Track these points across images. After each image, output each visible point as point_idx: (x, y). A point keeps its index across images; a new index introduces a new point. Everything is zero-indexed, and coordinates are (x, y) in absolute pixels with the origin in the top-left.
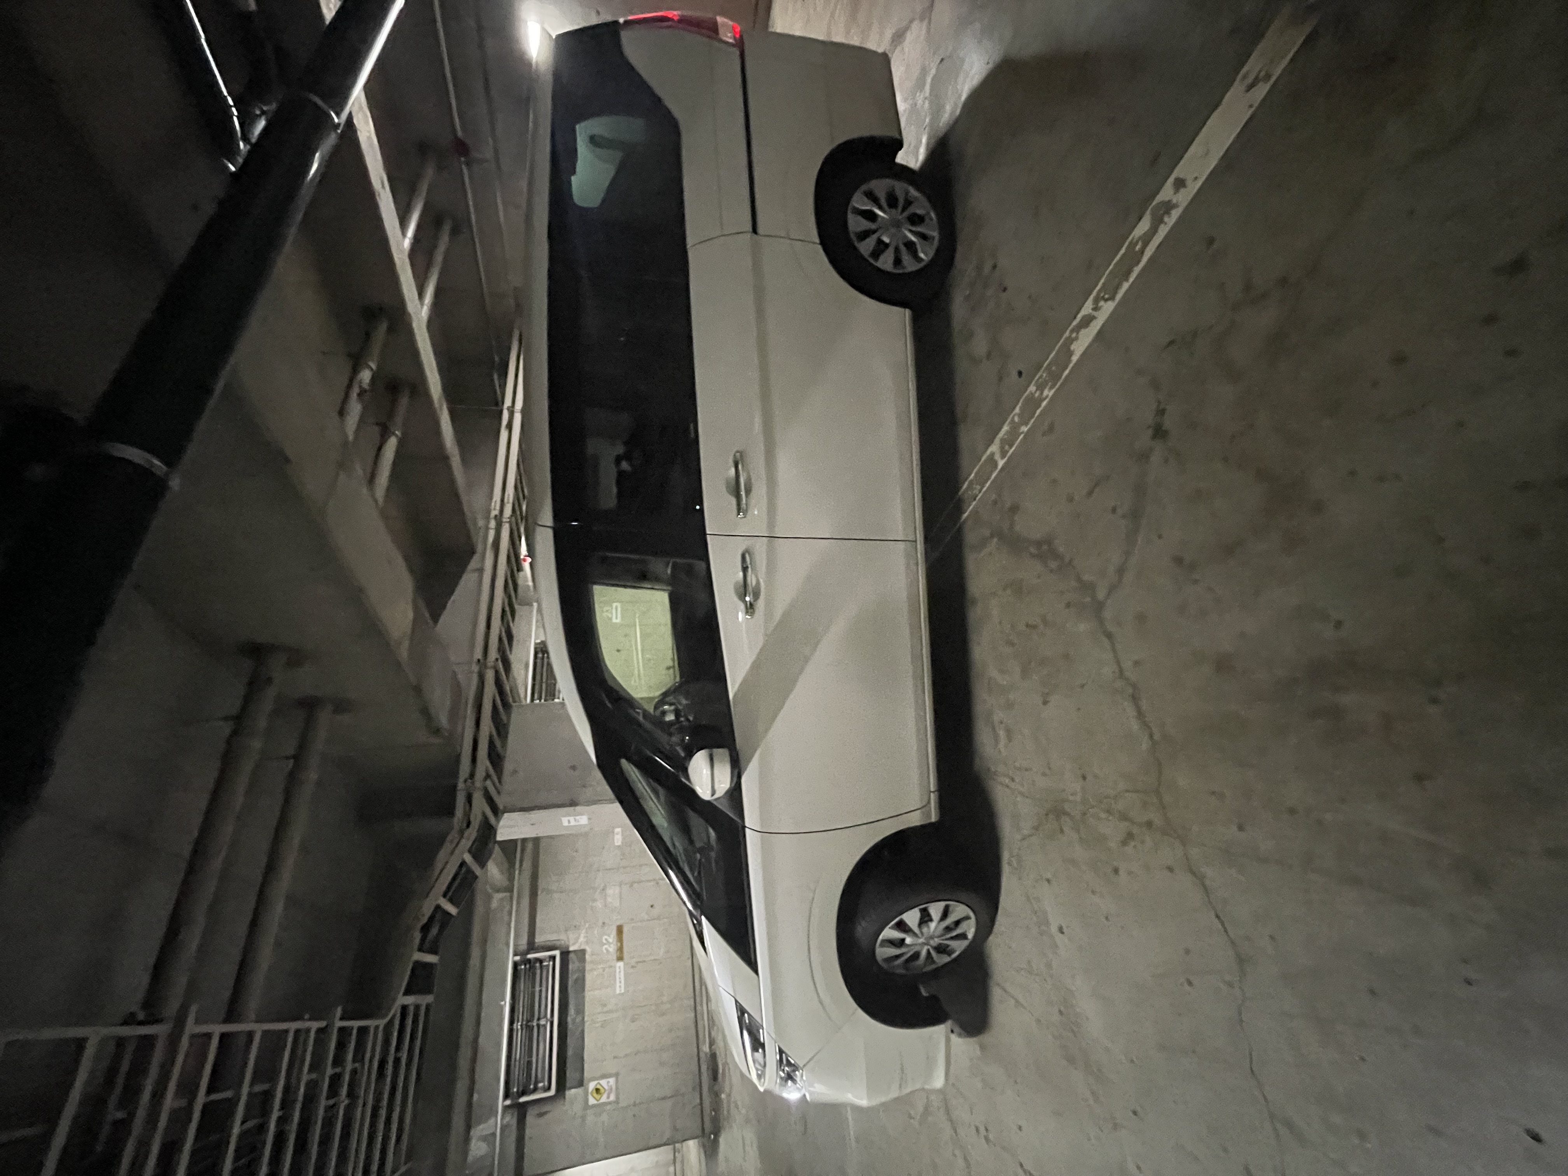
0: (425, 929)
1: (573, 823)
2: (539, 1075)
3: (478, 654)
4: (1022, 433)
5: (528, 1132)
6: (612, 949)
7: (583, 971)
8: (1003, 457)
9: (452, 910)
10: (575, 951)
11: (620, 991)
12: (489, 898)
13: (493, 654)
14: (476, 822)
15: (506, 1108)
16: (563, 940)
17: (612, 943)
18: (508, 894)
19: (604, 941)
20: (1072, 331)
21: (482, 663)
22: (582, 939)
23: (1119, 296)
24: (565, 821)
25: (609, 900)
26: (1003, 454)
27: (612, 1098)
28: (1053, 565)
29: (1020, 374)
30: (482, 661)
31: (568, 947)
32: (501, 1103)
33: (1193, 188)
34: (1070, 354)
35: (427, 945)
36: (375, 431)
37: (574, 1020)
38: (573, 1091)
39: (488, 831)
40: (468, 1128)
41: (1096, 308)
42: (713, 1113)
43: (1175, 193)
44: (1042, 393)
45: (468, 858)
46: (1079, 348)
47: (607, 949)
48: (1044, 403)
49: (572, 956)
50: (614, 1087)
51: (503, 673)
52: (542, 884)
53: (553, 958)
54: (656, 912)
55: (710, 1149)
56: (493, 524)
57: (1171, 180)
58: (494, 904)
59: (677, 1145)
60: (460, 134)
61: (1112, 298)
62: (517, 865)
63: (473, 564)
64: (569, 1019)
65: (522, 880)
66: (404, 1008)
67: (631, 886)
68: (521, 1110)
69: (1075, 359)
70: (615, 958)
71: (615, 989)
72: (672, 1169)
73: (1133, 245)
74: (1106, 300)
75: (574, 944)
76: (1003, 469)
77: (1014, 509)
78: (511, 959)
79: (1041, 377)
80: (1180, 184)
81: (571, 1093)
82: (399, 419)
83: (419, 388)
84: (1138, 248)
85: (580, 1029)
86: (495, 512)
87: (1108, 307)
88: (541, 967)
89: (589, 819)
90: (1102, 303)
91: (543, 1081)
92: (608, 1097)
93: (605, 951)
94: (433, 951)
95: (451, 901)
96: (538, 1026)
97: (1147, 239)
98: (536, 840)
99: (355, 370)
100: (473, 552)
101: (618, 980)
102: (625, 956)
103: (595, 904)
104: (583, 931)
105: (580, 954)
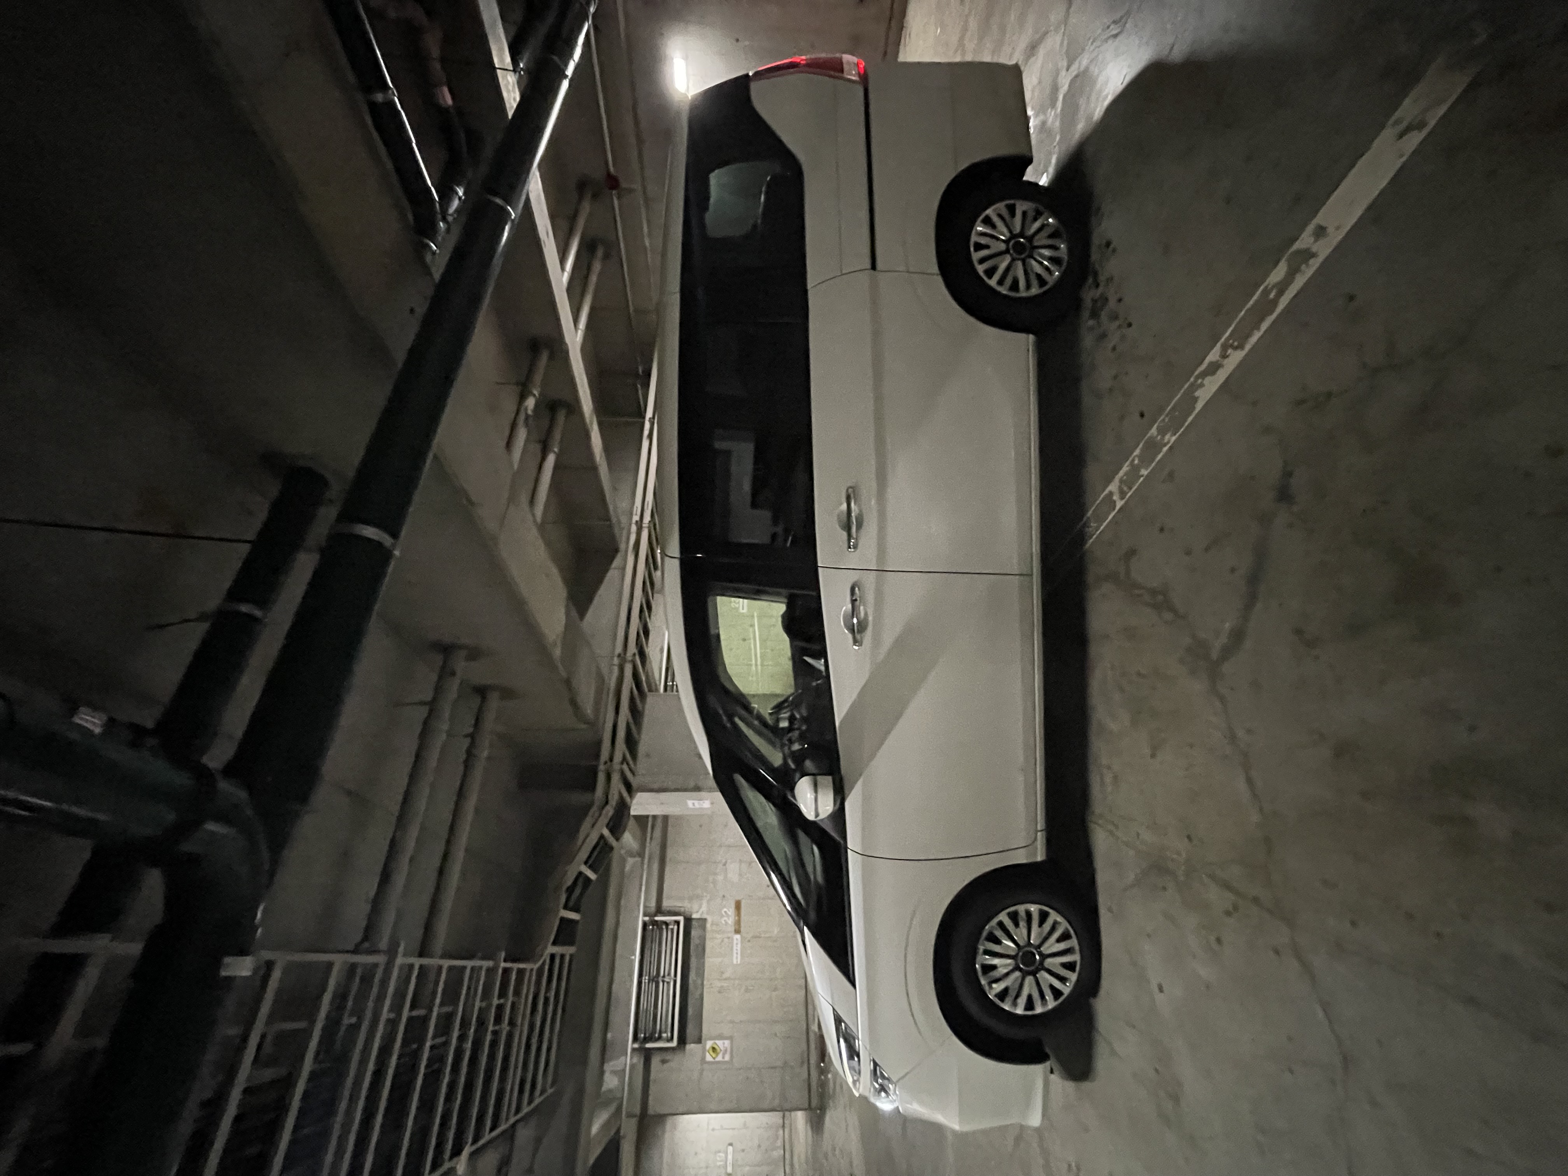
0: (570, 890)
1: (697, 806)
2: (663, 1027)
3: (619, 649)
4: (1142, 476)
5: (653, 1076)
6: (731, 921)
7: (703, 939)
8: (1122, 498)
9: (592, 876)
10: (697, 919)
11: (737, 962)
12: (623, 861)
13: (632, 648)
14: (614, 800)
15: (634, 1050)
16: (687, 907)
17: (730, 916)
18: (638, 859)
19: (724, 913)
20: (1197, 378)
21: (622, 657)
22: (704, 908)
23: (1248, 347)
24: (690, 803)
25: (729, 875)
26: (1122, 494)
27: (727, 1058)
28: (1168, 616)
29: (1142, 415)
30: (622, 655)
31: (691, 916)
32: (630, 1045)
33: (1335, 237)
34: (1196, 399)
35: (571, 904)
36: (536, 448)
37: (694, 981)
38: (693, 1045)
39: (623, 808)
40: (603, 1061)
41: (1224, 356)
42: (820, 1090)
43: (1316, 241)
44: (1163, 438)
45: (606, 832)
46: (1204, 395)
47: (725, 921)
48: (1165, 449)
49: (694, 923)
50: (729, 1050)
51: (640, 666)
52: (670, 853)
53: (678, 923)
55: (817, 1123)
56: (634, 528)
57: (1311, 228)
58: (628, 868)
59: (787, 1113)
60: (612, 169)
61: (1241, 347)
62: (649, 835)
63: (617, 562)
64: (691, 981)
65: (652, 847)
66: (553, 957)
67: (749, 864)
68: (647, 1055)
69: (1199, 406)
70: (733, 929)
71: (733, 959)
72: (781, 1132)
73: (1266, 292)
74: (1236, 348)
75: (697, 912)
76: (1121, 509)
77: (1132, 553)
78: (641, 919)
79: (1164, 420)
80: (1321, 232)
81: (690, 1047)
82: (557, 435)
83: (573, 407)
84: (1272, 296)
85: (699, 992)
86: (636, 518)
87: (1236, 357)
88: (667, 929)
89: (712, 803)
90: (1229, 351)
91: (666, 1032)
92: (723, 1058)
93: (723, 922)
94: (576, 910)
95: (591, 867)
96: (663, 981)
97: (1282, 287)
98: (666, 818)
99: (523, 397)
100: (617, 551)
101: (735, 951)
102: (742, 929)
103: (717, 877)
104: (704, 902)
105: (701, 922)
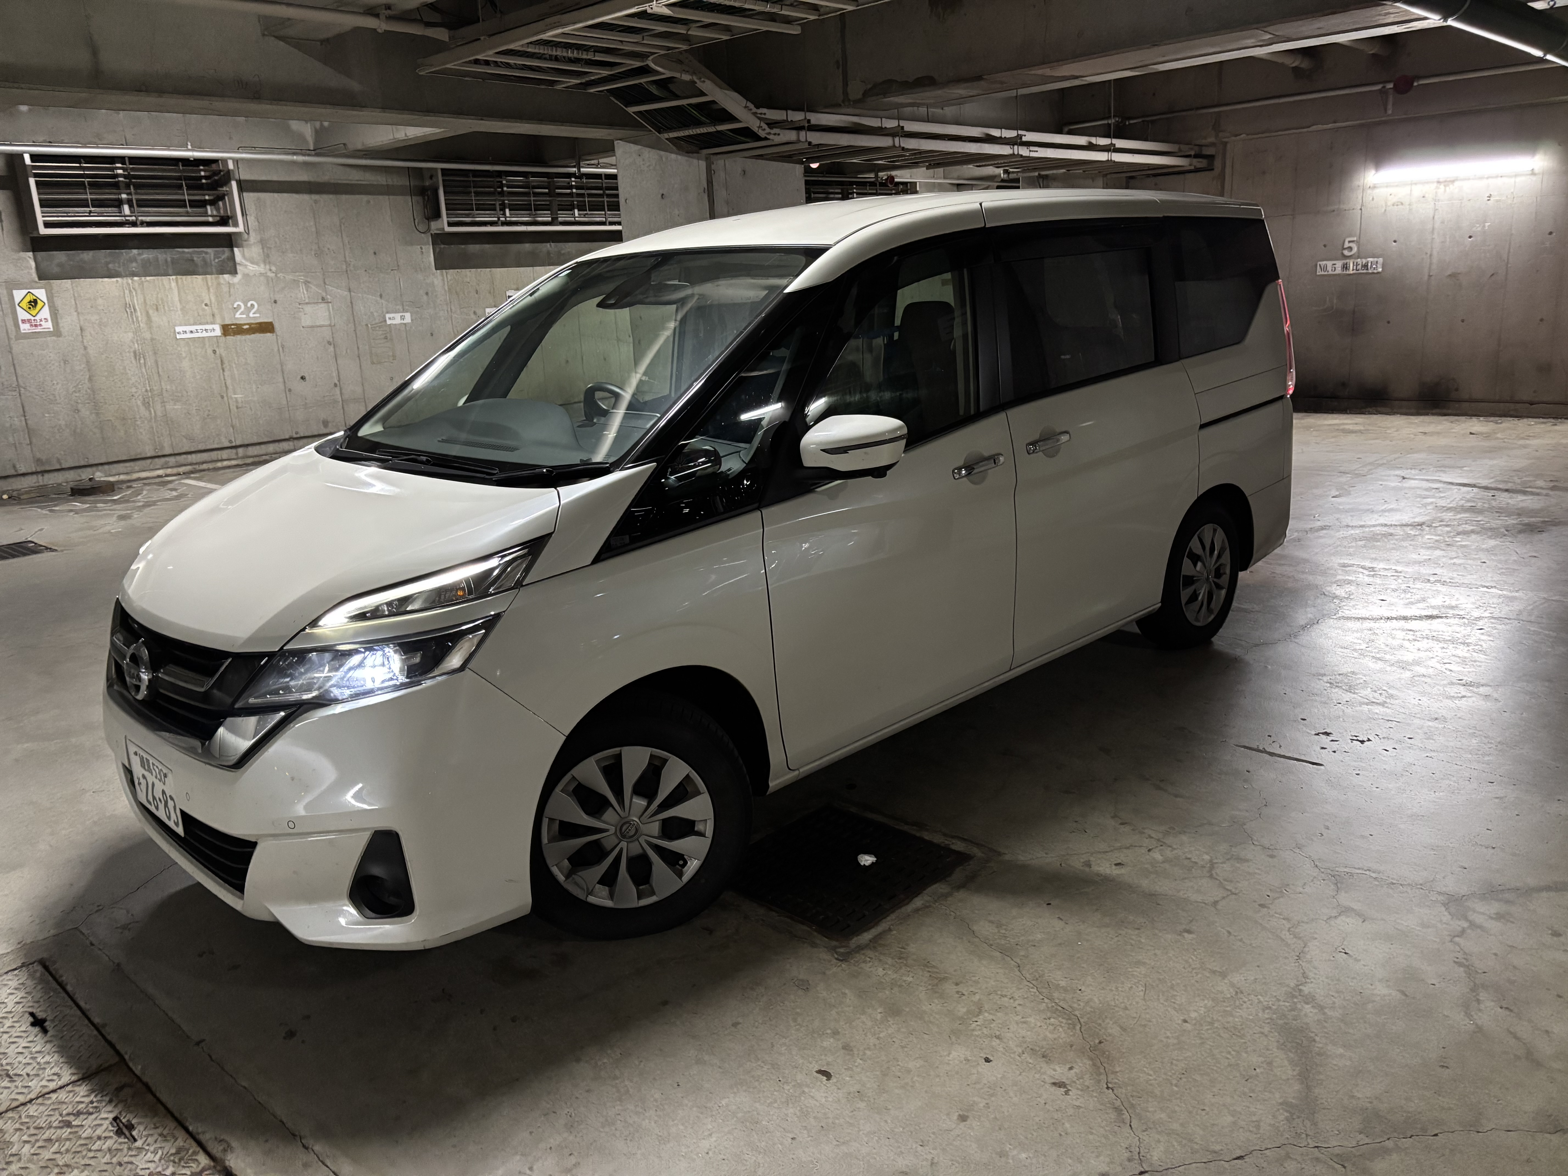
6: (240, 317)
7: (204, 270)
10: (232, 258)
11: (179, 333)
15: (12, 156)
16: (248, 237)
17: (248, 315)
19: (249, 303)
22: (252, 268)
25: (308, 309)
27: (25, 328)
31: (238, 247)
32: (25, 149)
37: (133, 260)
38: (33, 264)
47: (239, 307)
49: (227, 252)
50: (39, 329)
54: (298, 386)
64: (135, 251)
67: (329, 343)
68: (6, 182)
70: (228, 322)
71: (181, 325)
75: (244, 255)
78: (228, 156)
81: (30, 260)
85: (121, 269)
92: (24, 321)
93: (235, 306)
96: (120, 203)
101: (193, 328)
102: (230, 338)
103: (302, 288)
104: (261, 268)
105: (231, 264)
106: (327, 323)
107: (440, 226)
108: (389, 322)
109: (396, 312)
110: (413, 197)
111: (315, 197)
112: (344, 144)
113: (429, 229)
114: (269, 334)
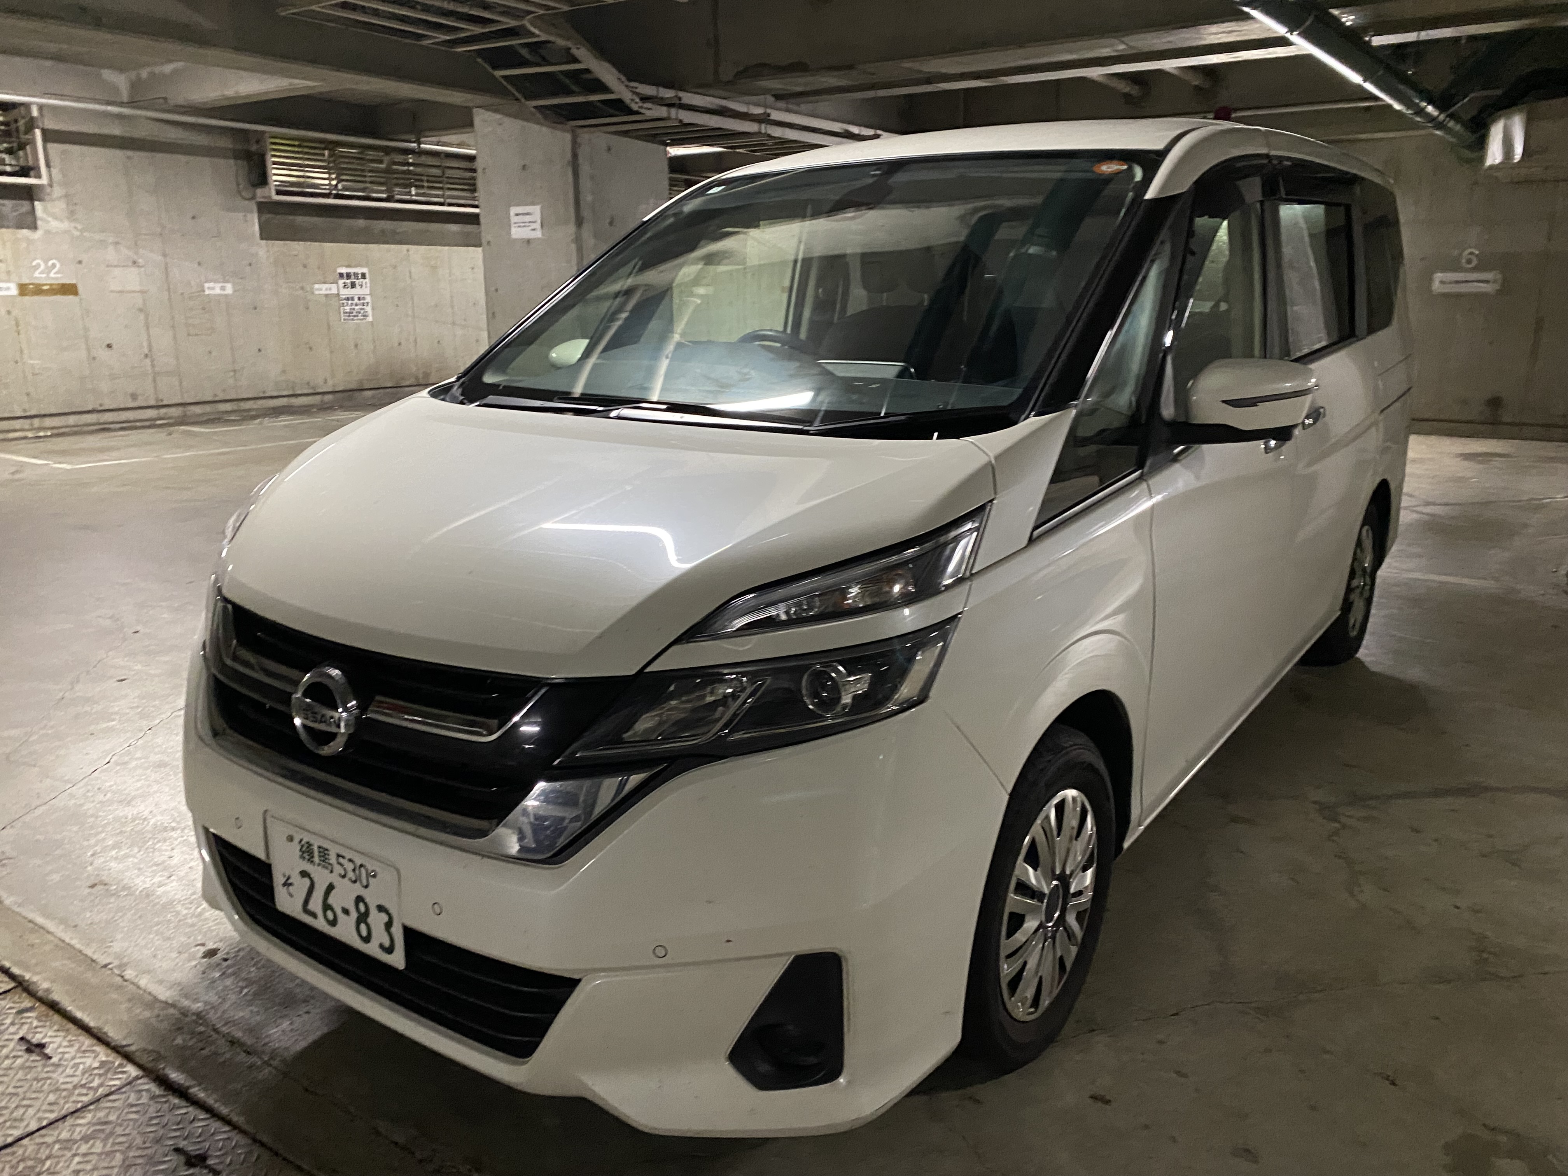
6: (40, 276)
10: (33, 210)
16: (52, 191)
17: (48, 275)
18: (125, 95)
19: (50, 263)
22: (54, 225)
25: (117, 272)
31: (39, 200)
47: (38, 265)
49: (26, 205)
54: (103, 354)
58: (108, 75)
67: (141, 310)
70: (25, 280)
75: (45, 210)
78: (32, 101)
93: (34, 263)
102: (27, 299)
103: (111, 248)
104: (65, 225)
105: (30, 219)
106: (138, 288)
107: (267, 194)
108: (207, 292)
109: (216, 281)
110: (239, 161)
111: (130, 153)
112: (165, 99)
113: (253, 198)
114: (71, 297)
